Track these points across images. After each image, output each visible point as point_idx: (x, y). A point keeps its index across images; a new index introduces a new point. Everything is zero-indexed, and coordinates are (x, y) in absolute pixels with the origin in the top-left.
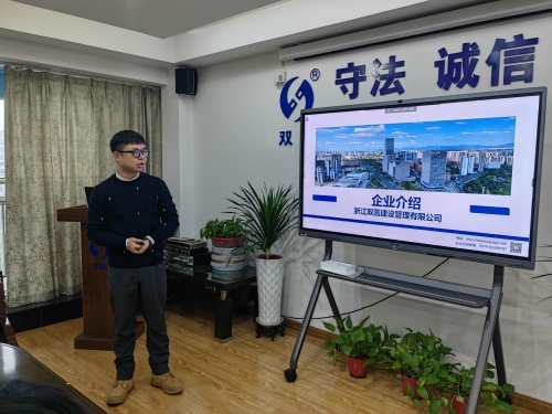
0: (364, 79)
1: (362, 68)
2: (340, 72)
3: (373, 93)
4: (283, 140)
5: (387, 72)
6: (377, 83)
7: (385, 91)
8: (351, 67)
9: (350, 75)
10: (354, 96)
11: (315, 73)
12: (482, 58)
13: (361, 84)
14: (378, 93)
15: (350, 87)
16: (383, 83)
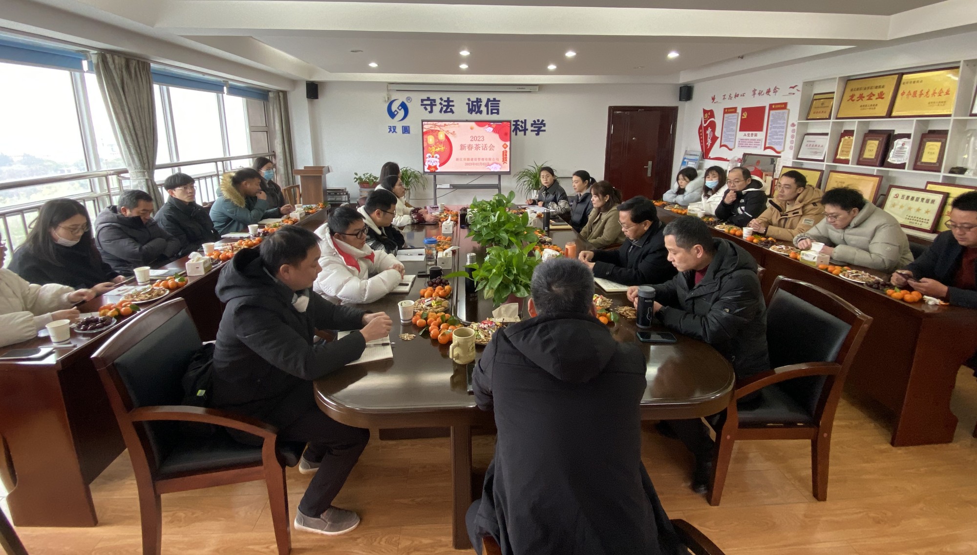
0: (435, 105)
1: (434, 101)
2: (422, 100)
3: (441, 111)
4: (390, 130)
5: (446, 104)
6: (442, 108)
7: (446, 112)
8: (428, 99)
9: (429, 102)
10: (431, 112)
11: (408, 99)
12: (484, 103)
13: (434, 107)
14: (443, 112)
15: (429, 108)
16: (445, 108)
